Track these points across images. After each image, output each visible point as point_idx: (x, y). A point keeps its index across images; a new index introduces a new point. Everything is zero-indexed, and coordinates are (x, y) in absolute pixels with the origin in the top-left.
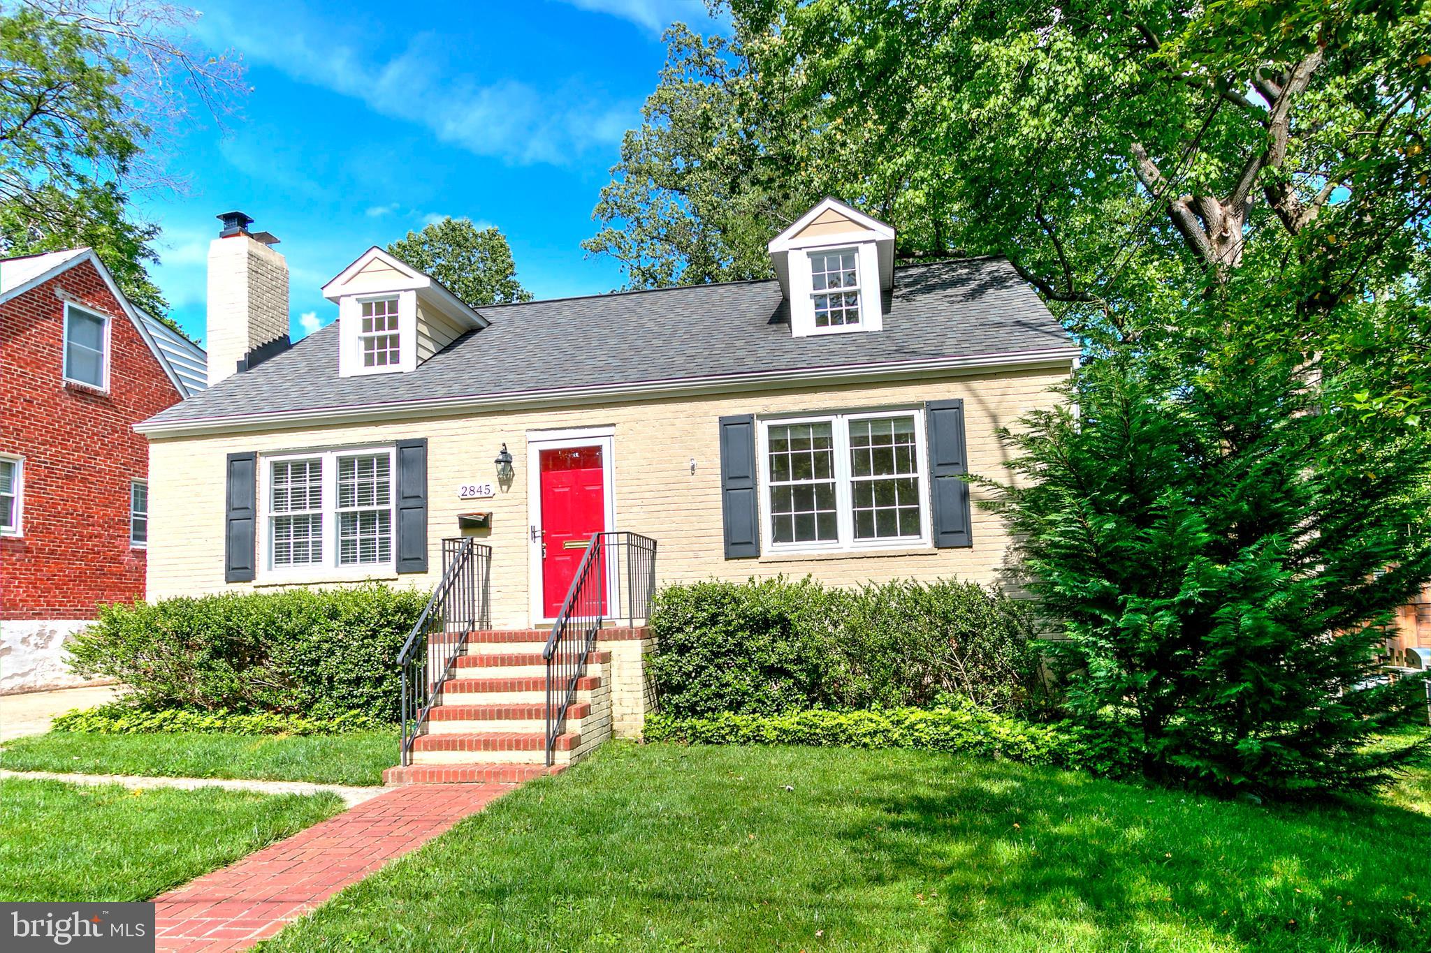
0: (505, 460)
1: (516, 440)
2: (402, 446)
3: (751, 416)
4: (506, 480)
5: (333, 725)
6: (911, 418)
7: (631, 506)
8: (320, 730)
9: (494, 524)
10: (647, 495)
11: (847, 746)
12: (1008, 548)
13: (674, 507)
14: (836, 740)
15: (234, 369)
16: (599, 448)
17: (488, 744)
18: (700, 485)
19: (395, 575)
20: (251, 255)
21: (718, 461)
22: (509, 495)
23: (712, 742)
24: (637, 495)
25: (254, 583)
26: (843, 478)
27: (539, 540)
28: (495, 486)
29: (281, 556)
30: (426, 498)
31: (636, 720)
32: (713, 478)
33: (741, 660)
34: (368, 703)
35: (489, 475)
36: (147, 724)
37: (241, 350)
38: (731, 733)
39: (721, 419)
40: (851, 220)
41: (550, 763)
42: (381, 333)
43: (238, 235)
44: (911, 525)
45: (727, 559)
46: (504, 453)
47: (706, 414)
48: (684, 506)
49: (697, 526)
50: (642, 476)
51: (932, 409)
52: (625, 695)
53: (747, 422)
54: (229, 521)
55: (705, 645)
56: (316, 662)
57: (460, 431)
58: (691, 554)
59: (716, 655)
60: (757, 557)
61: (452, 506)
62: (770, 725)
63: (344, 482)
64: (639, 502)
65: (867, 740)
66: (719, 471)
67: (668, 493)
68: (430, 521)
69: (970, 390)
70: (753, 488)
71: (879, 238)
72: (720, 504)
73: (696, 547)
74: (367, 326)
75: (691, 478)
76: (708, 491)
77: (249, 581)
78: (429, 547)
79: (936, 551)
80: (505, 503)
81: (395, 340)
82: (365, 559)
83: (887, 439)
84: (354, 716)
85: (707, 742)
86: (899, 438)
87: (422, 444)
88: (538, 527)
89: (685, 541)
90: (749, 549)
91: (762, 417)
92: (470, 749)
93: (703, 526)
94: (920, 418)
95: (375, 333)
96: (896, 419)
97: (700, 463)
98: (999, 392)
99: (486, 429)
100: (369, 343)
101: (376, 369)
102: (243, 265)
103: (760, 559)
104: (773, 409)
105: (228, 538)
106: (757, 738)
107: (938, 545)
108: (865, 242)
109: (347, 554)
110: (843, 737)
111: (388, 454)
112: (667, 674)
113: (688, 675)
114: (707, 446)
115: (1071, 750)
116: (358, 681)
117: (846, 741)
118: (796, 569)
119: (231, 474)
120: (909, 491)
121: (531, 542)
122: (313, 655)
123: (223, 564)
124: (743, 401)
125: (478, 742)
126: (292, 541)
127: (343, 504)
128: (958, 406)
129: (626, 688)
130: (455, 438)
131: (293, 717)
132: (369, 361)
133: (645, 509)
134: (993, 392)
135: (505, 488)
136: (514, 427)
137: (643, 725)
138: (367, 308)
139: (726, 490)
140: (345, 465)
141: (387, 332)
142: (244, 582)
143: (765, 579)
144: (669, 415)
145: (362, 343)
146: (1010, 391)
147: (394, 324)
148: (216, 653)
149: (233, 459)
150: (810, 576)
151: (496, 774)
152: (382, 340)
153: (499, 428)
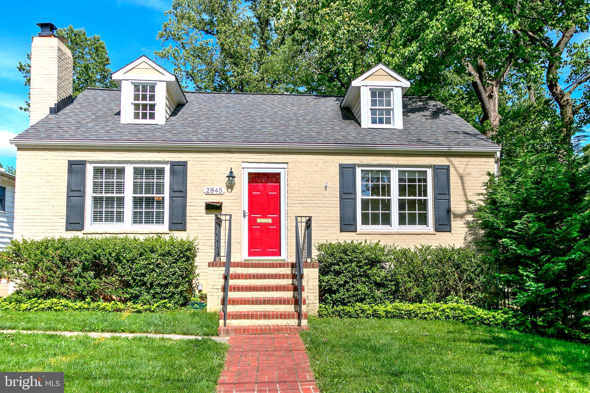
0: (231, 176)
1: (236, 166)
2: (173, 165)
3: (355, 165)
4: (230, 186)
5: (153, 308)
6: (426, 172)
7: (295, 204)
8: (146, 310)
9: (223, 208)
10: (303, 199)
11: (415, 319)
12: (466, 233)
13: (316, 205)
14: (411, 316)
15: (48, 112)
16: (279, 174)
17: (266, 316)
18: (329, 195)
19: (169, 232)
20: (59, 49)
21: (338, 185)
22: (232, 194)
23: (352, 317)
24: (298, 199)
25: (83, 232)
26: (395, 197)
27: (247, 218)
28: (224, 189)
29: (97, 218)
30: (186, 192)
31: (315, 306)
32: (336, 192)
33: (364, 279)
34: (171, 297)
35: (222, 183)
36: (42, 306)
37: (53, 102)
38: (362, 313)
39: (340, 165)
40: (390, 75)
41: (299, 325)
42: (144, 102)
43: (50, 36)
44: (423, 220)
45: (341, 232)
46: (231, 172)
47: (333, 162)
48: (321, 205)
49: (327, 215)
50: (300, 189)
51: (436, 168)
52: (311, 294)
53: (353, 167)
54: (69, 197)
55: (349, 271)
56: (144, 275)
57: (205, 159)
58: (324, 228)
59: (354, 276)
60: (356, 231)
61: (201, 197)
62: (381, 309)
63: (136, 181)
64: (299, 202)
65: (426, 316)
66: (338, 190)
67: (313, 199)
68: (188, 204)
69: (450, 161)
70: (355, 199)
71: (403, 85)
72: (339, 206)
73: (326, 225)
74: (136, 98)
75: (325, 192)
76: (333, 199)
77: (81, 231)
78: (187, 218)
79: (435, 233)
80: (229, 198)
81: (152, 107)
82: (147, 222)
83: (414, 180)
84: (164, 303)
85: (350, 317)
86: (420, 180)
87: (184, 164)
88: (247, 211)
89: (321, 222)
90: (353, 228)
91: (360, 166)
92: (256, 318)
93: (330, 215)
94: (430, 173)
95: (141, 102)
96: (419, 172)
97: (329, 185)
98: (465, 163)
99: (220, 159)
100: (137, 107)
101: (141, 121)
102: (55, 54)
103: (357, 233)
104: (365, 162)
105: (68, 206)
106: (376, 315)
107: (437, 230)
108: (397, 87)
109: (137, 219)
110: (413, 315)
111: (164, 168)
112: (331, 285)
113: (340, 285)
114: (333, 177)
115: (510, 321)
116: (166, 286)
117: (415, 317)
118: (373, 238)
119: (70, 171)
120: (423, 205)
121: (243, 219)
122: (143, 271)
123: (64, 221)
124: (351, 157)
125: (261, 315)
126: (104, 210)
127: (135, 192)
128: (447, 168)
129: (310, 291)
130: (203, 163)
131: (129, 304)
132: (136, 116)
133: (302, 205)
134: (463, 163)
135: (230, 190)
136: (235, 160)
137: (318, 309)
138: (136, 87)
139: (341, 199)
140: (137, 172)
141: (148, 102)
142: (77, 231)
143: (359, 242)
144: (315, 161)
145: (133, 107)
146: (470, 163)
147: (152, 98)
148: (85, 269)
149: (71, 164)
150: (379, 241)
151: (278, 330)
152: (145, 106)
153: (227, 160)
